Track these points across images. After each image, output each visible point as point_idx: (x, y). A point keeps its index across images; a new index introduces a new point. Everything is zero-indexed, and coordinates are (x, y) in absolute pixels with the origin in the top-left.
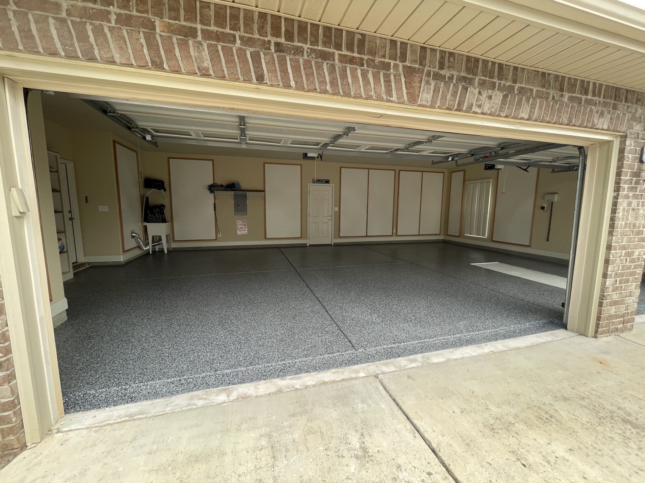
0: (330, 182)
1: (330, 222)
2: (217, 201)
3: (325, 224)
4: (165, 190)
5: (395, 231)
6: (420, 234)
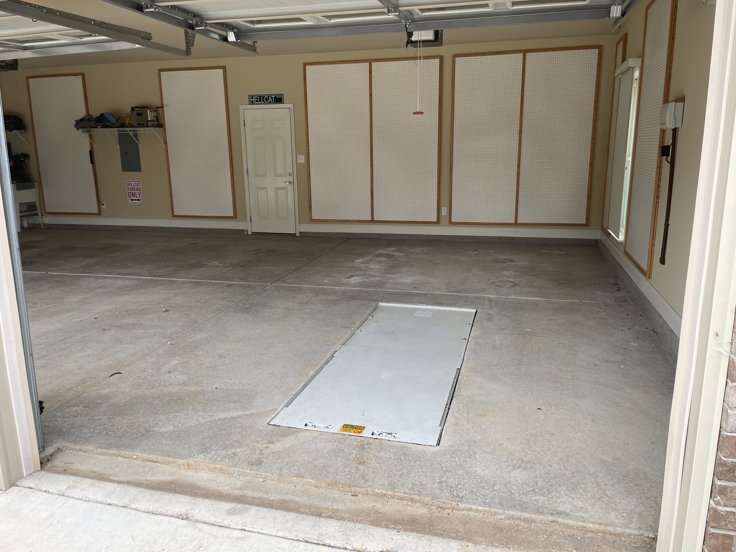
0: (285, 99)
1: (290, 188)
2: (95, 146)
3: (280, 192)
4: (23, 131)
5: (444, 211)
6: (519, 221)
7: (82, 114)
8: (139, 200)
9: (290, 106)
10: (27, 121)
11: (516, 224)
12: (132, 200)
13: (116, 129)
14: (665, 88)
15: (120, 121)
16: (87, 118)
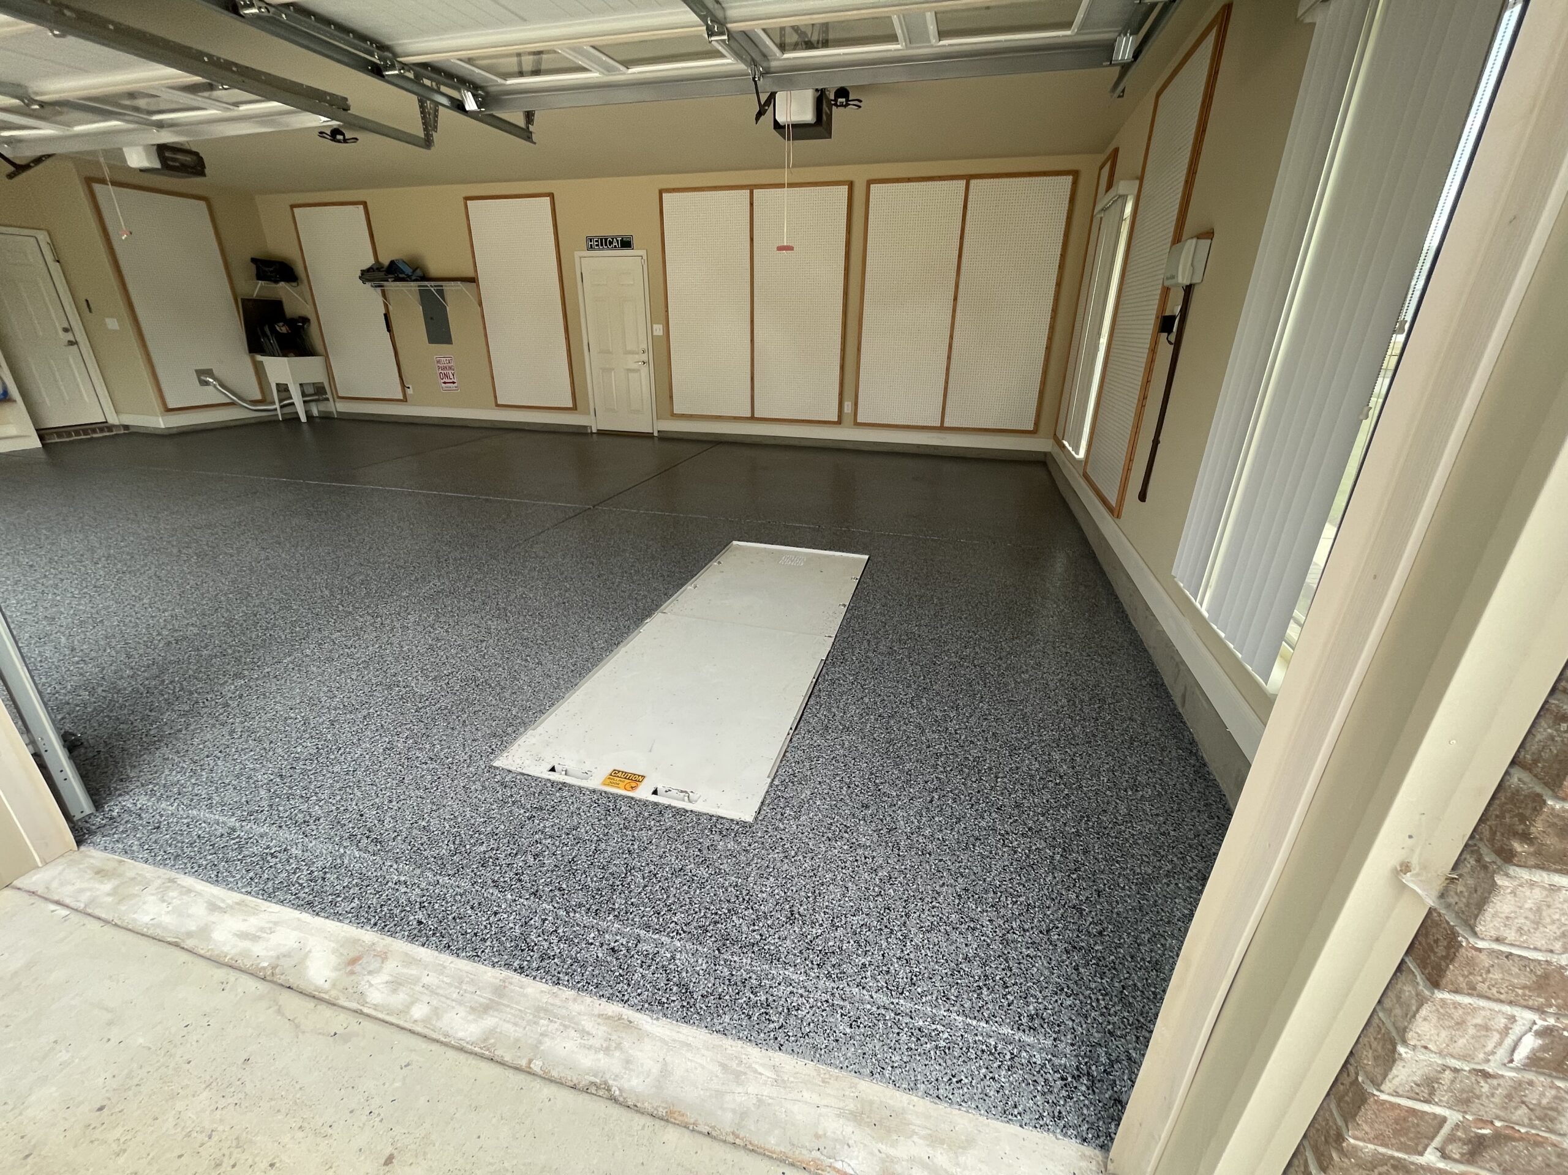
0: (635, 243)
1: (644, 370)
2: (391, 308)
3: (631, 375)
4: (294, 284)
5: (848, 407)
6: (946, 424)
7: (370, 261)
8: (454, 383)
9: (643, 253)
10: (299, 269)
11: (942, 428)
12: (445, 383)
13: (412, 284)
14: (1178, 220)
15: (419, 273)
16: (375, 267)
